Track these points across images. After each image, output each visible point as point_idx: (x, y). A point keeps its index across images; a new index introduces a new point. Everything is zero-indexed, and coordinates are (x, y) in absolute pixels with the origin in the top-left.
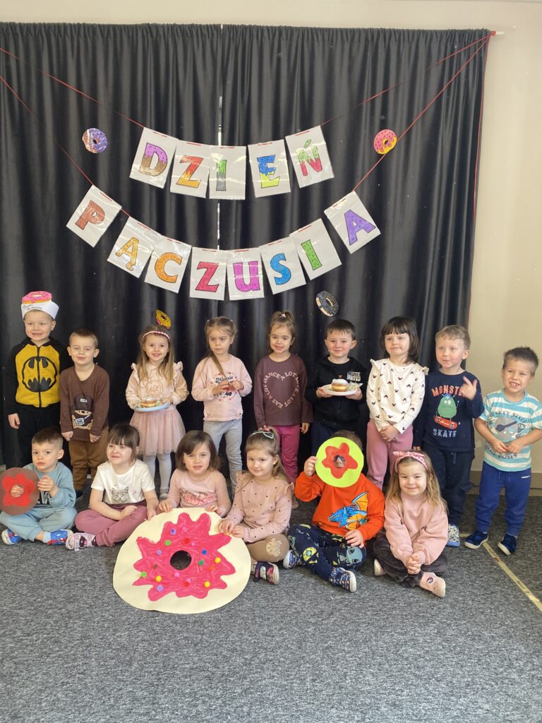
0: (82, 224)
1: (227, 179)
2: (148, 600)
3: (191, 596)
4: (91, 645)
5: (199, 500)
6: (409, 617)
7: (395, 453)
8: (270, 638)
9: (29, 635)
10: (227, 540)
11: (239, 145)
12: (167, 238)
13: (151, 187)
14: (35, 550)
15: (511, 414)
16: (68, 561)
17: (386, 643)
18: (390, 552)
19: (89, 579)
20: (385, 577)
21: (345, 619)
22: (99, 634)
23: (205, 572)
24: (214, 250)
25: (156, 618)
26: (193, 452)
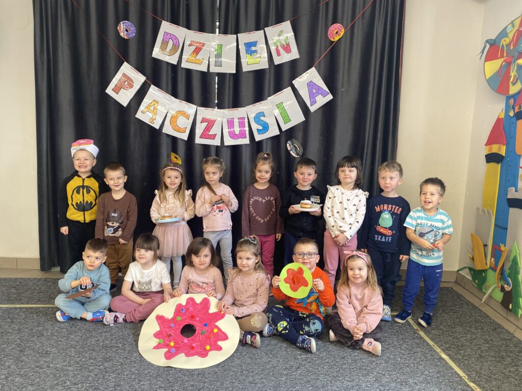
0: (117, 90)
1: (223, 60)
2: (164, 360)
3: (196, 356)
5: (202, 288)
6: (355, 369)
7: (345, 252)
9: (75, 384)
10: (222, 316)
11: (231, 34)
12: (178, 100)
13: (168, 63)
14: (81, 325)
15: (429, 224)
16: (105, 332)
17: (338, 388)
18: (341, 324)
19: (120, 345)
20: (338, 342)
21: (309, 371)
22: (128, 383)
23: (206, 339)
24: (213, 109)
25: (170, 372)
26: (200, 254)
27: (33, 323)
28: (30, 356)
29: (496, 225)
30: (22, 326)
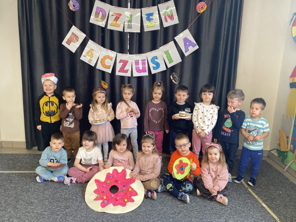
0: (69, 42)
1: (132, 23)
2: (101, 207)
3: (119, 206)
5: (121, 163)
6: (213, 214)
7: (206, 144)
10: (134, 181)
11: (137, 8)
12: (106, 49)
13: (99, 26)
14: (51, 185)
15: (254, 126)
16: (65, 190)
18: (204, 186)
19: (74, 198)
20: (201, 196)
21: (185, 215)
23: (124, 195)
24: (126, 54)
25: (105, 216)
27: (23, 183)
28: (22, 205)
29: (295, 126)
30: (16, 185)
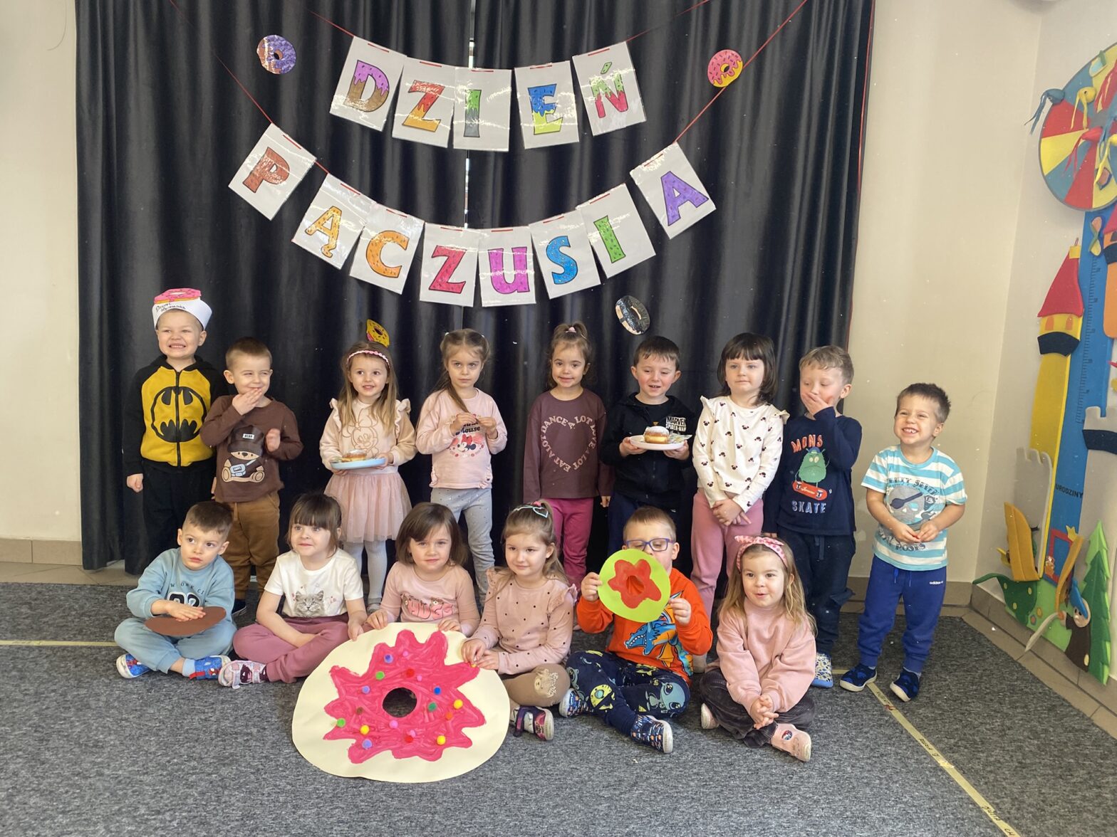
0: (253, 183)
1: (482, 122)
2: (348, 762)
3: (416, 758)
4: (257, 828)
5: (430, 610)
6: (755, 789)
7: (737, 537)
8: (537, 819)
9: (158, 813)
10: (473, 674)
11: (500, 68)
12: (385, 208)
13: (363, 128)
14: (170, 686)
15: (913, 482)
16: (222, 703)
17: (719, 828)
18: (725, 692)
19: (254, 730)
21: (656, 792)
22: (270, 813)
23: (437, 721)
24: (460, 228)
25: (361, 789)
26: (427, 539)
27: (67, 680)
28: (61, 750)
29: (1058, 487)
30: (43, 686)
